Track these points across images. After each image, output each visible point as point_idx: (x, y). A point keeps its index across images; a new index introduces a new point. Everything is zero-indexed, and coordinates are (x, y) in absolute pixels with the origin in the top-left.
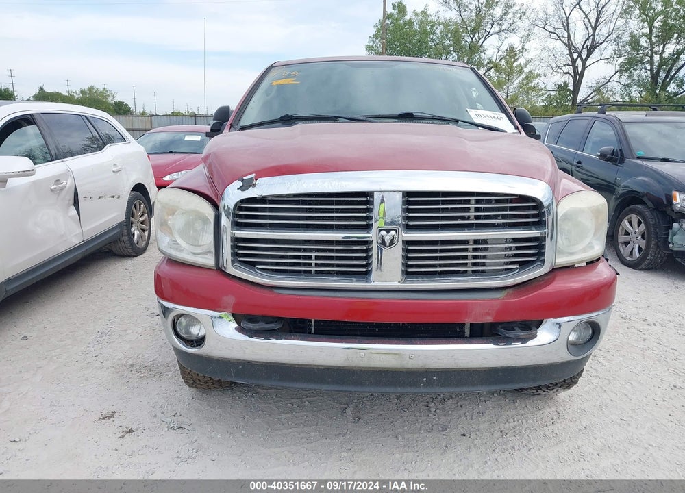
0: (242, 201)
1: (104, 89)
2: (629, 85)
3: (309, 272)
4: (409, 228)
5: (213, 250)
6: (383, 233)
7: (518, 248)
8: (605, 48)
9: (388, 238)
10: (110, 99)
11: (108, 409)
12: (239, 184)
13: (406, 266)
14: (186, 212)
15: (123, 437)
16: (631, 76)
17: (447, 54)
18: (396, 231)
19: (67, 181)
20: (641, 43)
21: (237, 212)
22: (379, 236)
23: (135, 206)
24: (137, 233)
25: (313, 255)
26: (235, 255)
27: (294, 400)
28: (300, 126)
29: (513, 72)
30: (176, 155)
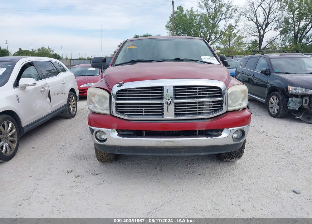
0: (119, 91)
1: (48, 48)
2: (284, 40)
3: (142, 115)
4: (176, 98)
5: (109, 108)
6: (167, 100)
7: (214, 104)
8: (273, 24)
9: (169, 102)
10: (51, 53)
11: (70, 170)
12: (118, 85)
13: (175, 111)
14: (99, 95)
15: (76, 178)
16: (285, 36)
17: (202, 29)
18: (171, 99)
19: (46, 87)
20: (289, 21)
21: (117, 95)
22: (166, 101)
23: (71, 98)
24: (72, 109)
25: (144, 108)
26: (117, 109)
27: (138, 165)
28: (138, 64)
29: (232, 36)
30: (85, 77)
